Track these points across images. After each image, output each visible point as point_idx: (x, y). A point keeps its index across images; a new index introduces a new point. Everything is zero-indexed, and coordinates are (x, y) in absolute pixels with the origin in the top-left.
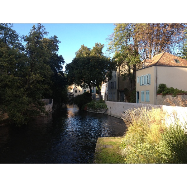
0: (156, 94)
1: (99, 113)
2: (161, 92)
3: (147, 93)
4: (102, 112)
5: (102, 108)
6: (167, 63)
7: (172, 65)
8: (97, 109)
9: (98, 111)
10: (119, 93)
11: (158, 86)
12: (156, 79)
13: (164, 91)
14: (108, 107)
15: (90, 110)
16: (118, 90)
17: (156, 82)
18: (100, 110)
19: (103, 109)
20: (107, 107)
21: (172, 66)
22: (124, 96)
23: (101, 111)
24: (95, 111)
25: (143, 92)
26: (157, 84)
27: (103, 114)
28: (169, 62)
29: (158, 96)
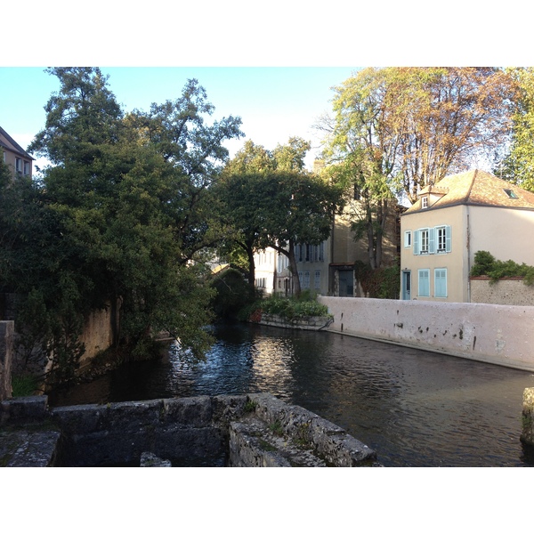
0: (467, 279)
1: (306, 328)
2: (482, 273)
3: (437, 276)
4: (314, 325)
5: (314, 315)
8: (297, 318)
9: (303, 322)
11: (473, 256)
12: (469, 239)
14: (330, 312)
15: (275, 322)
17: (468, 246)
18: (307, 320)
19: (316, 319)
20: (327, 311)
21: (503, 207)
23: (312, 323)
24: (293, 324)
25: (426, 273)
27: (319, 331)
29: (474, 282)
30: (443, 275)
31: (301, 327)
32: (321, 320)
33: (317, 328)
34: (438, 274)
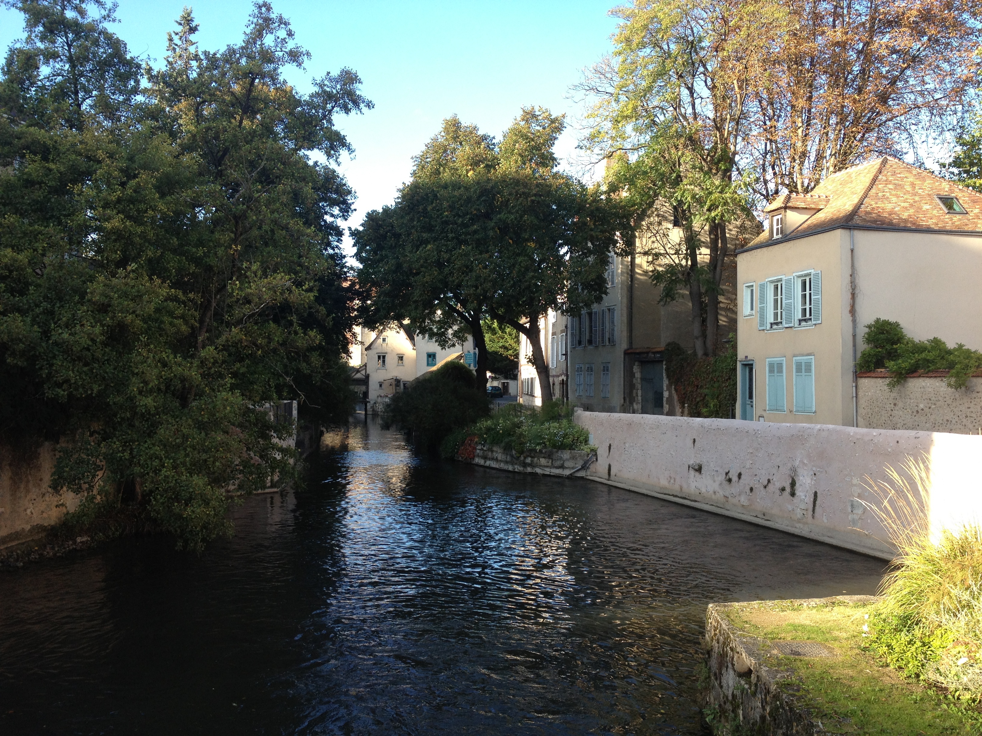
0: (850, 376)
1: (547, 471)
2: (879, 363)
3: (799, 370)
4: (562, 467)
5: (563, 447)
6: (905, 215)
7: (931, 223)
8: (532, 453)
9: (543, 461)
10: (636, 370)
11: (862, 331)
12: (853, 296)
13: (893, 355)
14: (593, 442)
15: (496, 460)
16: (626, 353)
17: (853, 311)
18: (549, 456)
19: (566, 455)
20: (586, 441)
21: (929, 231)
22: (666, 382)
23: (558, 463)
24: (525, 465)
25: (780, 365)
26: (854, 321)
27: (571, 477)
28: (912, 211)
29: (865, 383)
30: (808, 369)
31: (538, 471)
32: (573, 458)
33: (567, 472)
34: (799, 369)
